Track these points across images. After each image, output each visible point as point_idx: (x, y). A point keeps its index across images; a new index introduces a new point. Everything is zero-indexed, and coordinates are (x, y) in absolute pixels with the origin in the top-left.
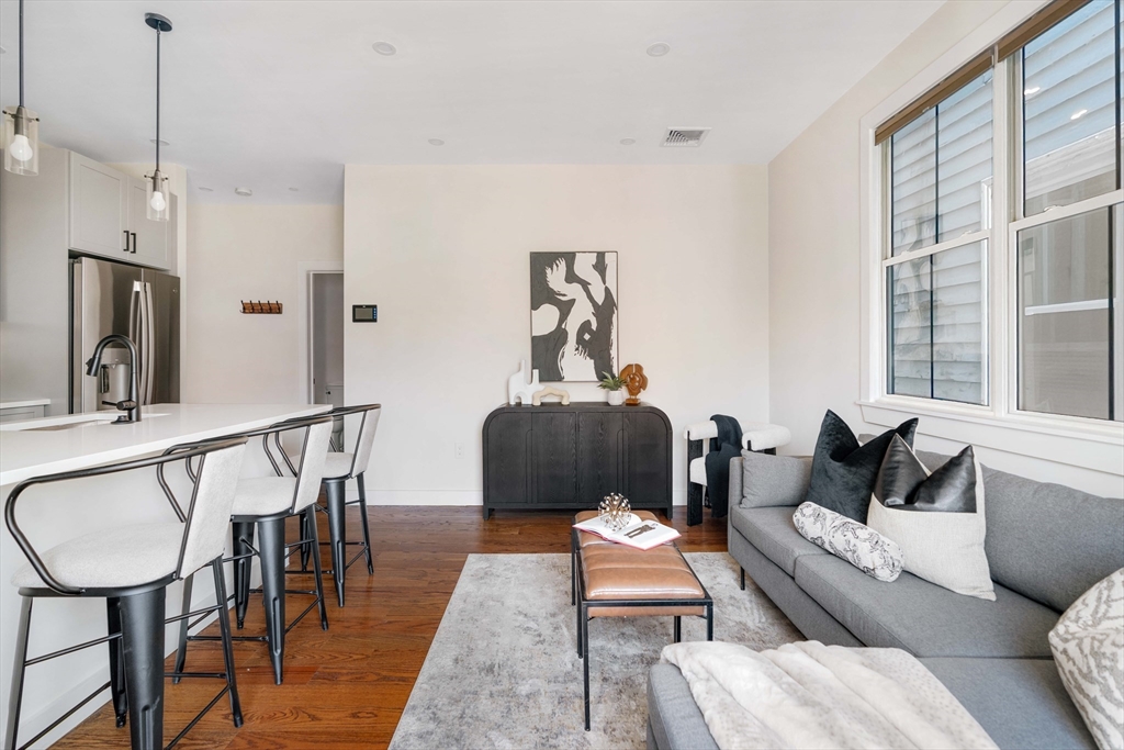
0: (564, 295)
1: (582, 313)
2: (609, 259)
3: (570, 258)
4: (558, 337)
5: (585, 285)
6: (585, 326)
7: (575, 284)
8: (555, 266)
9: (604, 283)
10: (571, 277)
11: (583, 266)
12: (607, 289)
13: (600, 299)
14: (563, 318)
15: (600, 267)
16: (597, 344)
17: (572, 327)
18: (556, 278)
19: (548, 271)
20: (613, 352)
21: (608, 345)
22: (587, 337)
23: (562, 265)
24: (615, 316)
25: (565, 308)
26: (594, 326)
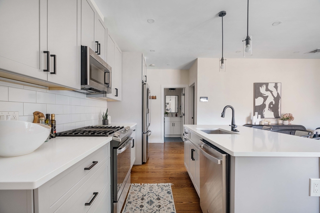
0: (265, 95)
1: (270, 99)
2: (279, 85)
3: (267, 84)
4: (263, 106)
5: (271, 92)
6: (271, 103)
7: (268, 92)
8: (262, 87)
9: (277, 91)
10: (267, 90)
11: (271, 87)
12: (278, 93)
13: (276, 96)
14: (265, 101)
15: (276, 87)
16: (275, 108)
17: (267, 103)
18: (263, 90)
19: (260, 88)
20: (279, 110)
21: (278, 108)
22: (272, 106)
23: (265, 86)
24: (280, 100)
25: (265, 98)
26: (274, 103)
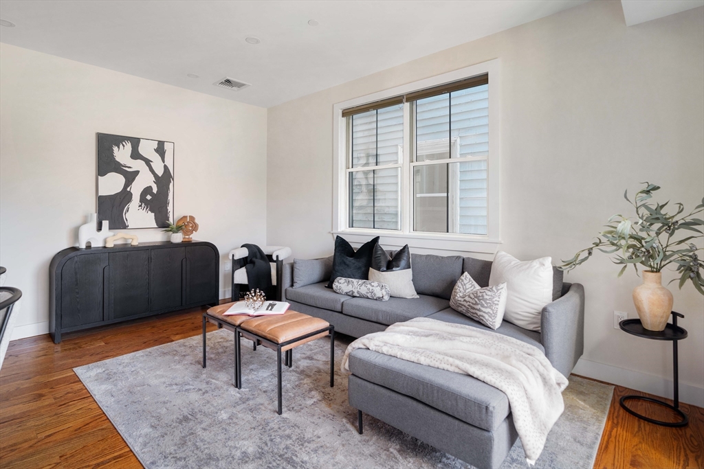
0: (130, 167)
1: (145, 180)
2: (167, 147)
3: (135, 142)
4: (125, 196)
5: (148, 162)
6: (148, 190)
7: (139, 161)
8: (121, 146)
9: (164, 162)
10: (136, 155)
11: (147, 149)
12: (165, 167)
13: (160, 172)
14: (129, 182)
15: (161, 150)
16: (157, 202)
17: (136, 189)
18: (122, 154)
19: (115, 149)
20: (170, 208)
21: (166, 203)
22: (149, 197)
23: (128, 147)
24: (171, 185)
25: (130, 177)
26: (155, 190)
